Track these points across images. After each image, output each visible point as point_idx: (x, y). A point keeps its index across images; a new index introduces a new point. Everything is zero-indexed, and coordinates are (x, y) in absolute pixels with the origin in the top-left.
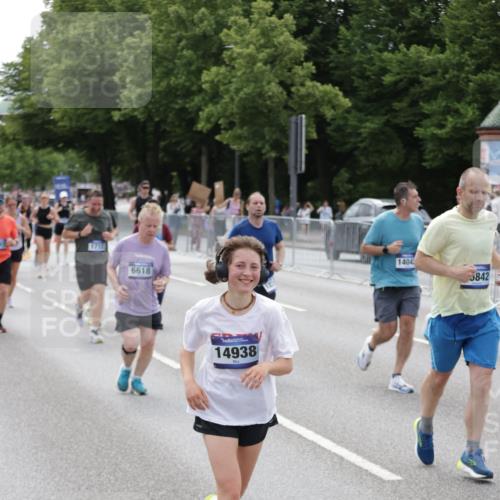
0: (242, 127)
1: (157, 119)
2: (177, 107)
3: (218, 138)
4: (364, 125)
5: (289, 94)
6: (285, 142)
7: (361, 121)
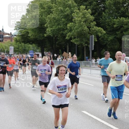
0: (78, 38)
1: (56, 36)
2: (61, 33)
3: (71, 41)
4: (109, 38)
5: (90, 30)
6: (89, 42)
7: (108, 37)
